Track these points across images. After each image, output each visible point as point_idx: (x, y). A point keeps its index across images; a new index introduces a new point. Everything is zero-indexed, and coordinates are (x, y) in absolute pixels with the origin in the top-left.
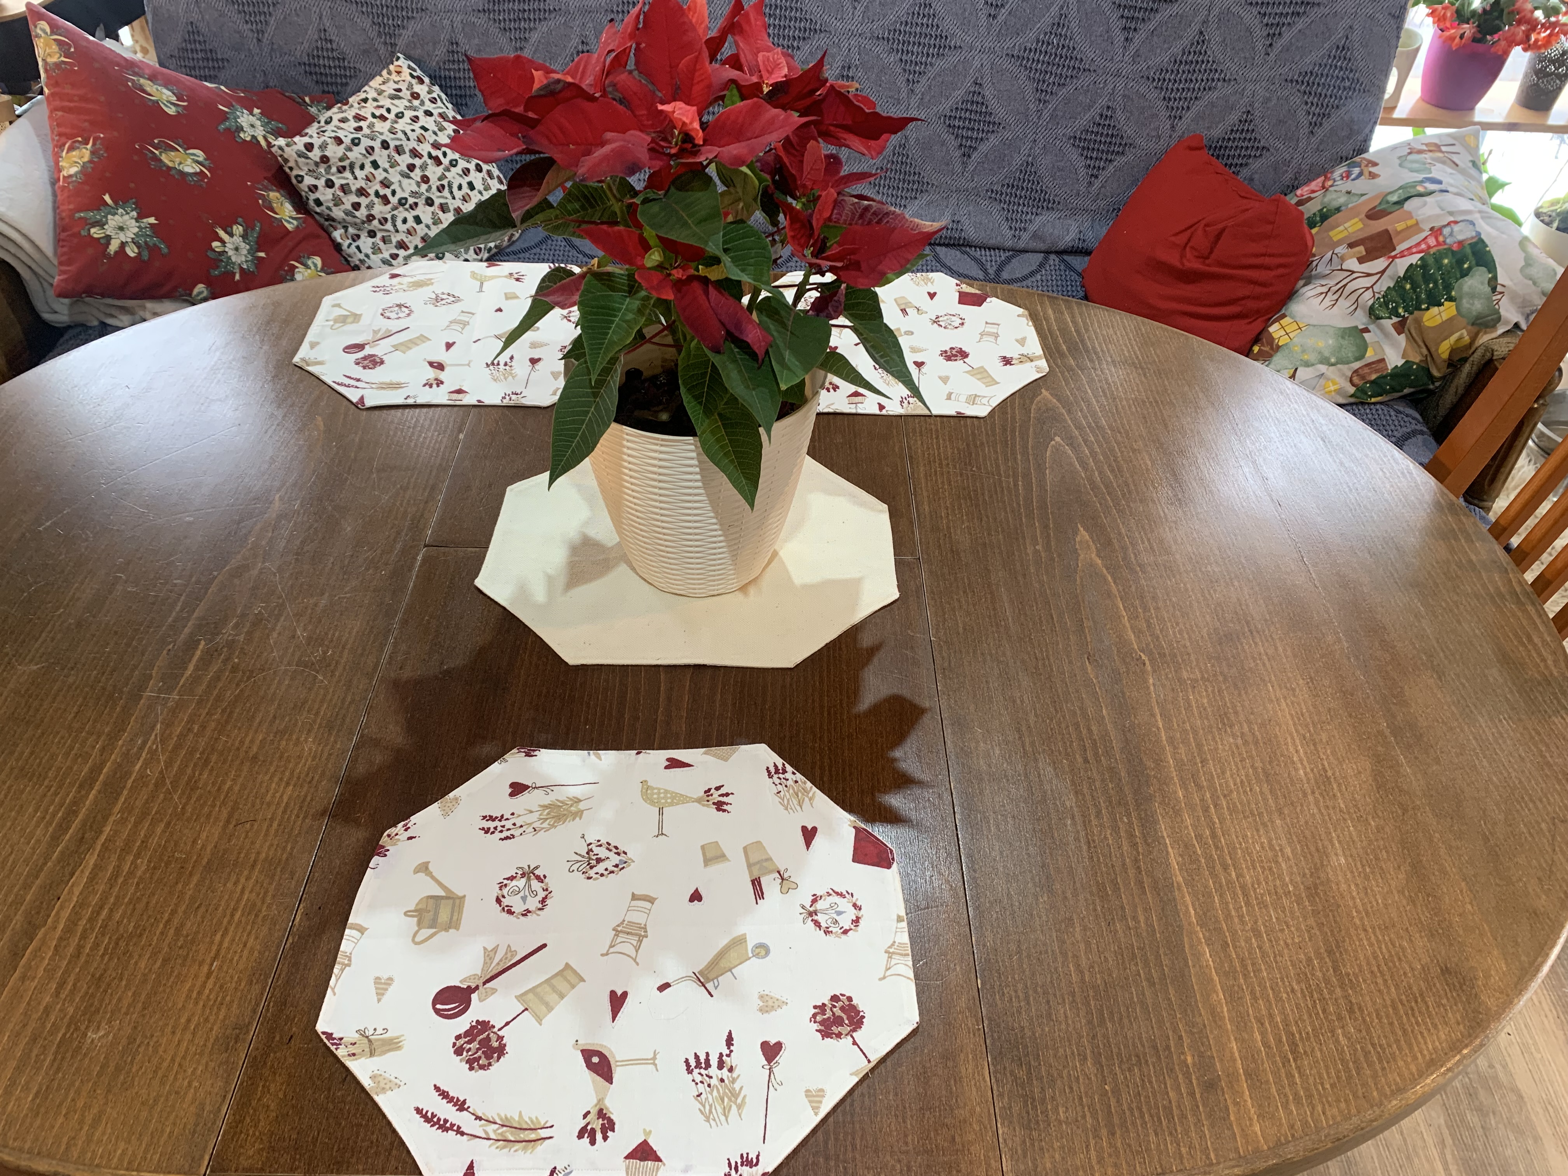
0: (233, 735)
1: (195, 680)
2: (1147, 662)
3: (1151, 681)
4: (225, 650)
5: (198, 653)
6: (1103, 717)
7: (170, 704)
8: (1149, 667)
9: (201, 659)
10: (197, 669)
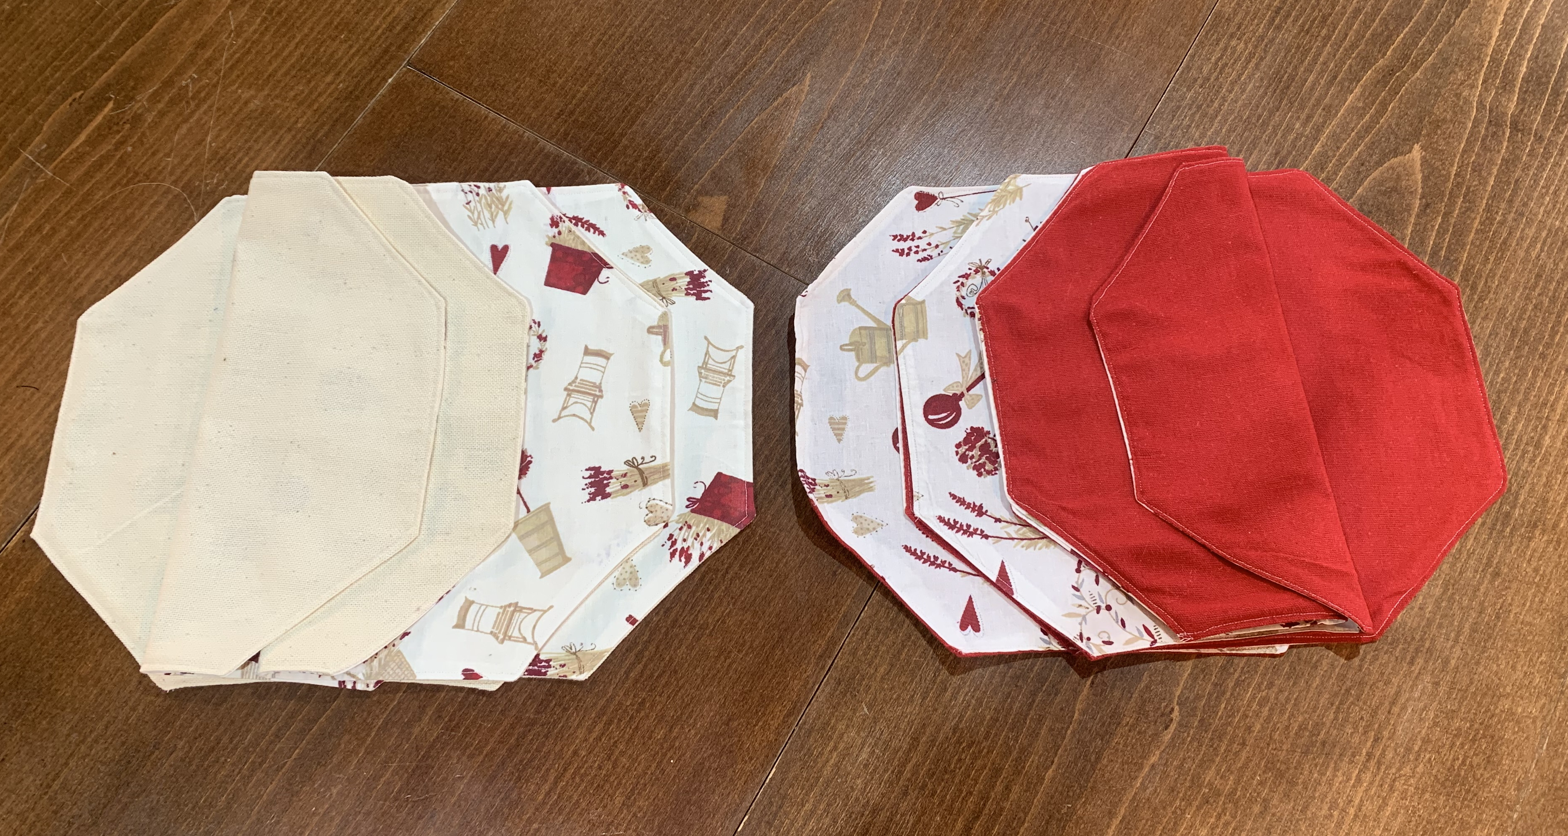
0: (75, 258)
1: (80, 157)
2: (1173, 727)
3: (1153, 759)
4: (127, 126)
5: (99, 118)
6: (1041, 779)
7: (39, 181)
8: (1167, 736)
9: (98, 128)
10: (88, 142)
